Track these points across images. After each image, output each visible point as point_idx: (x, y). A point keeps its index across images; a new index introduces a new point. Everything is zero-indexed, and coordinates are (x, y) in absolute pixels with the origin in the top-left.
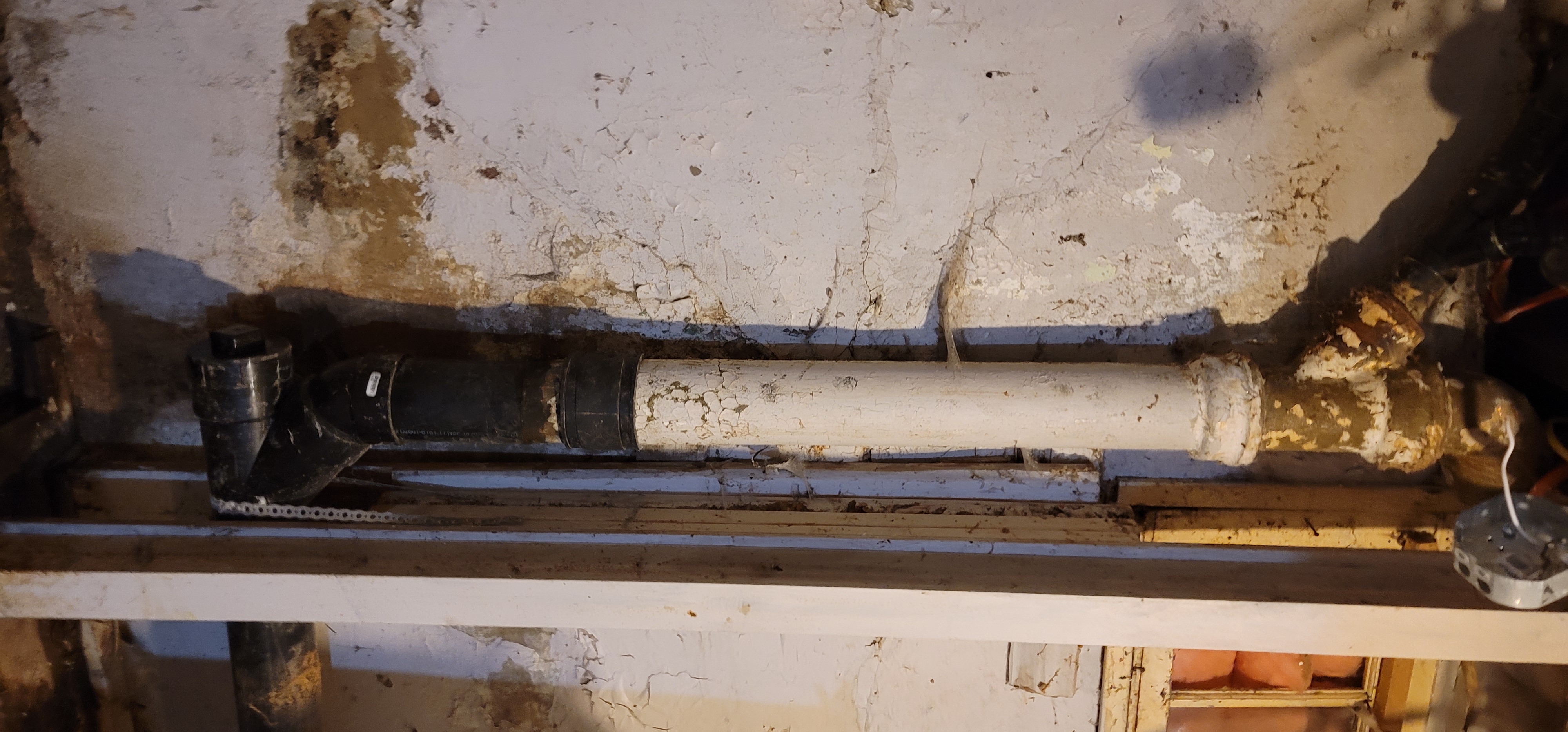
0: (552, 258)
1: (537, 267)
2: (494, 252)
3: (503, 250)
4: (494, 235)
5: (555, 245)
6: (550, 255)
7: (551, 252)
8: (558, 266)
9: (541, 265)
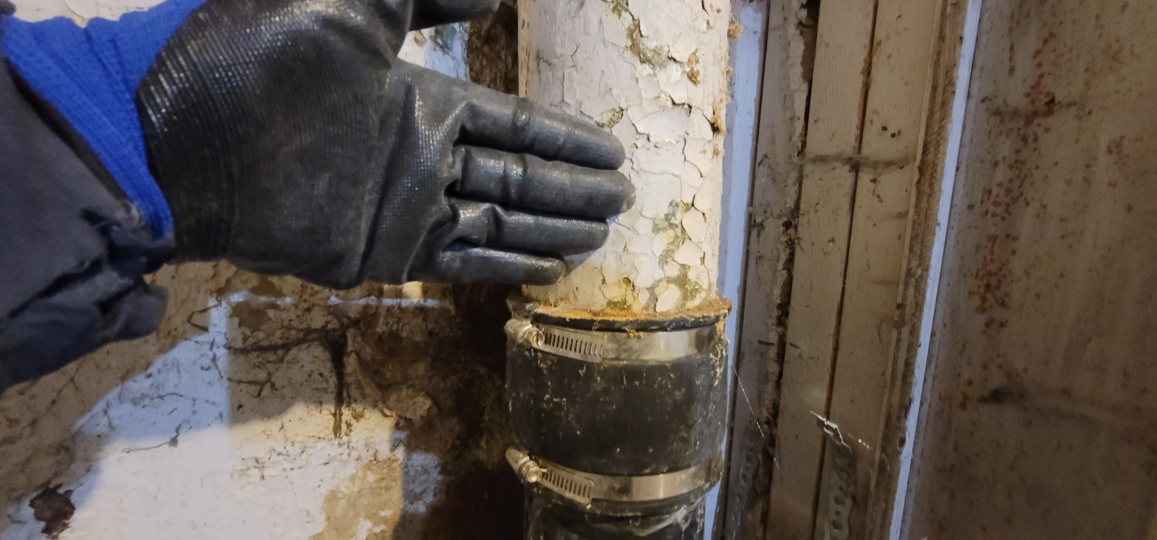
0: (286, 347)
1: (316, 376)
2: (287, 466)
3: (281, 449)
4: (243, 472)
5: (251, 341)
6: (280, 352)
7: (273, 348)
8: (309, 331)
9: (308, 368)
